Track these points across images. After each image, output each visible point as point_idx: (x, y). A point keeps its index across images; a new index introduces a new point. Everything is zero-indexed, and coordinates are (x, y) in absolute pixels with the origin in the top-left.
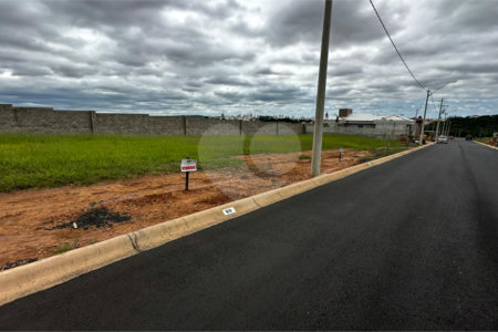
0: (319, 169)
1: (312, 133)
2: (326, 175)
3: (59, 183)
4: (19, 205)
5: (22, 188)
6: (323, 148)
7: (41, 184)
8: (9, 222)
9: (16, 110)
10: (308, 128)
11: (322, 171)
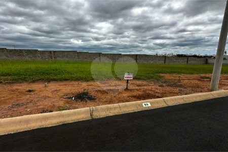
0: (217, 86)
1: (213, 64)
2: (223, 91)
3: (78, 79)
4: (62, 87)
5: (66, 80)
6: (222, 73)
7: (72, 79)
8: (55, 93)
9: (78, 53)
10: (210, 61)
11: (220, 88)
